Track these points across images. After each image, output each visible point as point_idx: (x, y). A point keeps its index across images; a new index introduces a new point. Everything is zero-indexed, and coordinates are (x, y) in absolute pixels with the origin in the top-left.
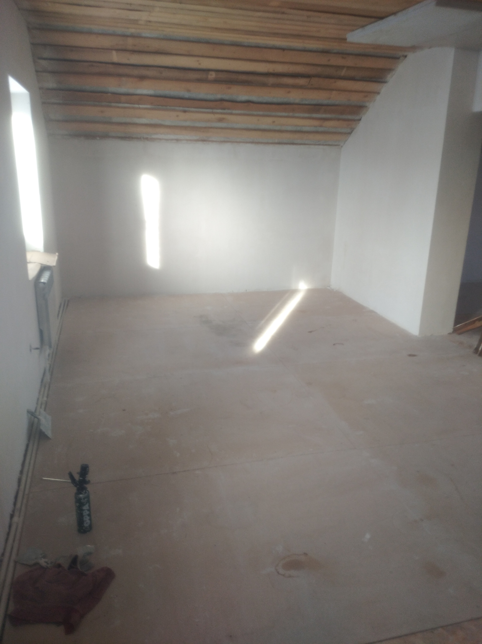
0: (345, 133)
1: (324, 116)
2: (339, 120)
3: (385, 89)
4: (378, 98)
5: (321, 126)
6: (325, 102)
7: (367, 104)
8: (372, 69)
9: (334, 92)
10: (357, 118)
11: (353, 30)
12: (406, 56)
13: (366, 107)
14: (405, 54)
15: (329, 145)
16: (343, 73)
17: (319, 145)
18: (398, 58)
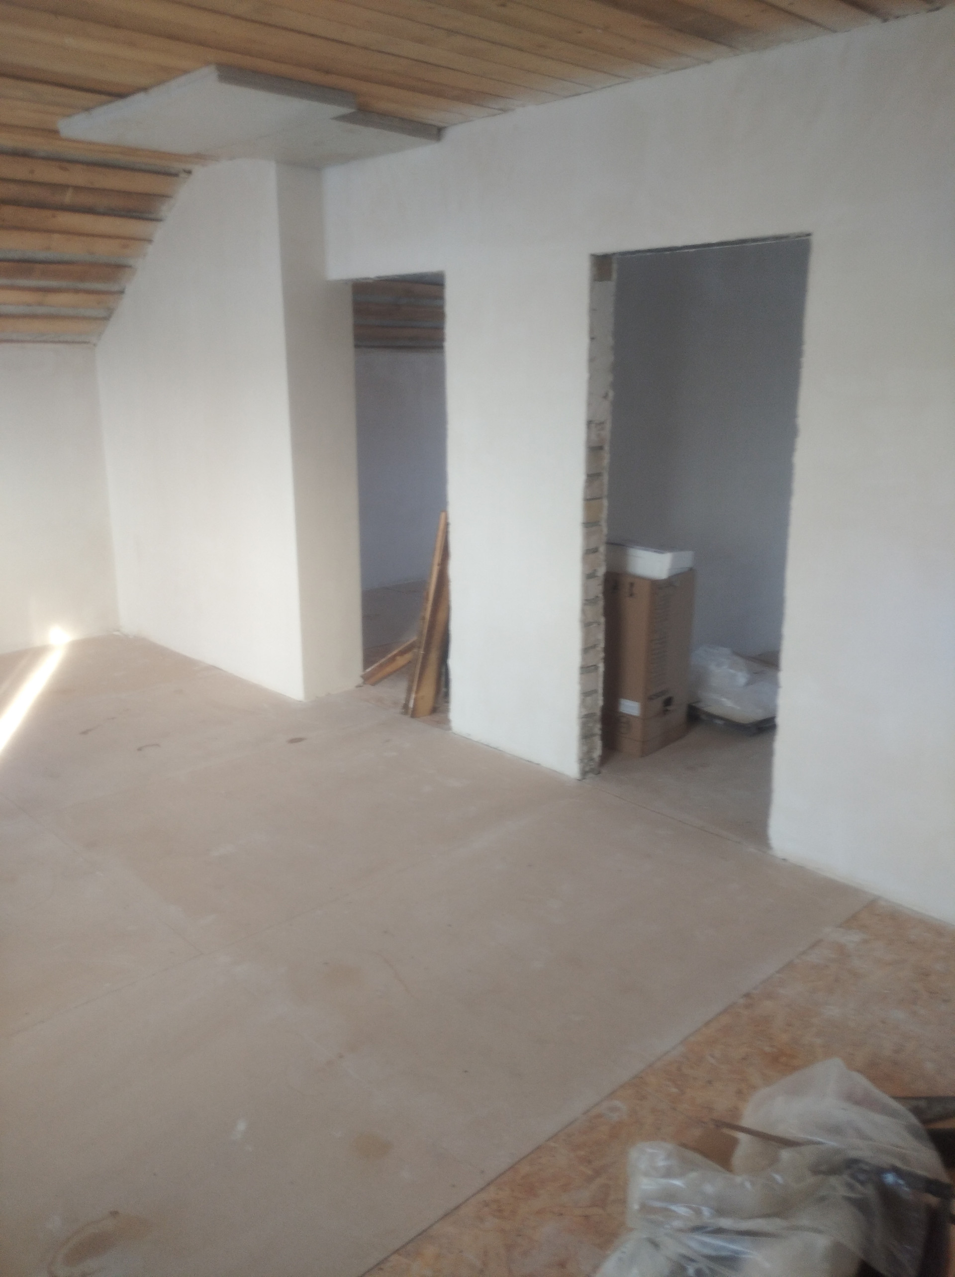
0: (96, 319)
1: (43, 283)
2: (77, 291)
3: (159, 232)
4: (150, 249)
5: (40, 304)
6: (42, 255)
7: (131, 262)
8: (128, 194)
9: (56, 236)
10: (115, 288)
11: (69, 116)
12: (189, 172)
13: (130, 267)
14: (188, 167)
15: (66, 342)
16: (68, 198)
17: (45, 342)
18: (176, 175)
